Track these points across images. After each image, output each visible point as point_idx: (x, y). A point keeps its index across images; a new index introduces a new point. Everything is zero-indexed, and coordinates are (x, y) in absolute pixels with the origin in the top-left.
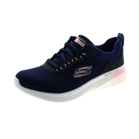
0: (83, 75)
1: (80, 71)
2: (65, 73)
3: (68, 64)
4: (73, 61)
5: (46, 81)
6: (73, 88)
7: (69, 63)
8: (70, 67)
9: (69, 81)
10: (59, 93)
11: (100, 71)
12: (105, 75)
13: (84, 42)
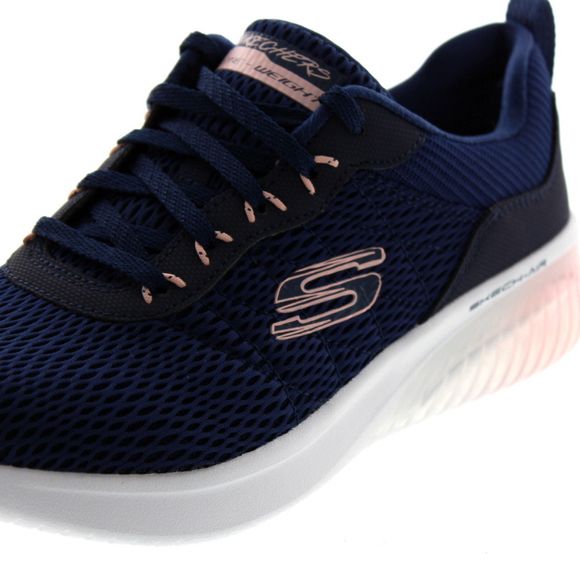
0: (332, 317)
1: (310, 286)
2: (211, 315)
3: (221, 242)
4: (251, 217)
5: (83, 386)
6: (281, 419)
7: (226, 237)
8: (241, 263)
9: (250, 372)
10: (188, 468)
11: (439, 277)
12: (473, 307)
13: (309, 72)
